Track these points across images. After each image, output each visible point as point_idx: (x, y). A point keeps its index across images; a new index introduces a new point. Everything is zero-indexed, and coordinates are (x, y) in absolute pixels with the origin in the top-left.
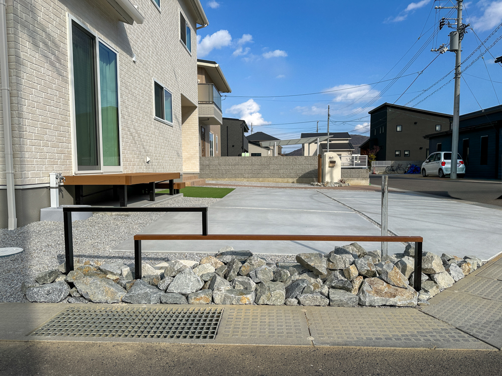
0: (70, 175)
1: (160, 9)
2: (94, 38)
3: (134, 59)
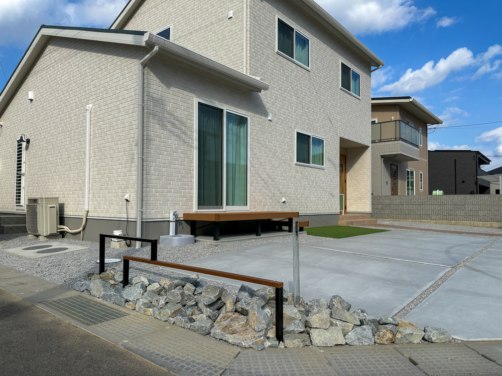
0: (191, 212)
1: (309, 68)
2: (222, 111)
3: (269, 118)
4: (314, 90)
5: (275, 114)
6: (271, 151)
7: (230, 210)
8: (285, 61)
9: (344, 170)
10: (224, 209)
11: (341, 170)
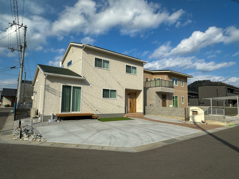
1: (109, 69)
2: (71, 86)
3: (91, 86)
5: (93, 85)
6: (91, 95)
7: (73, 113)
8: (98, 69)
9: (135, 98)
10: (71, 113)
11: (133, 98)
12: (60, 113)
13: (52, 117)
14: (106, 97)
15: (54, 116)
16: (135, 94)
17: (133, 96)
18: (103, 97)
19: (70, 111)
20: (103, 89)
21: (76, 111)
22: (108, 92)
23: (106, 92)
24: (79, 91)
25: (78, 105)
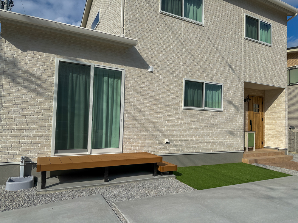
0: (46, 156)
1: (203, 23)
2: (90, 66)
3: (150, 70)
4: (209, 42)
5: (158, 66)
6: (151, 98)
7: (97, 152)
8: (171, 19)
9: (261, 110)
10: (89, 152)
11: (257, 110)
12: (51, 153)
13: (22, 169)
14: (193, 106)
15: (29, 166)
16: (261, 99)
17: (257, 106)
18: (186, 105)
19: (85, 147)
20: (187, 82)
21: (106, 147)
22: (199, 91)
23: (192, 90)
24: (117, 84)
25: (114, 126)
